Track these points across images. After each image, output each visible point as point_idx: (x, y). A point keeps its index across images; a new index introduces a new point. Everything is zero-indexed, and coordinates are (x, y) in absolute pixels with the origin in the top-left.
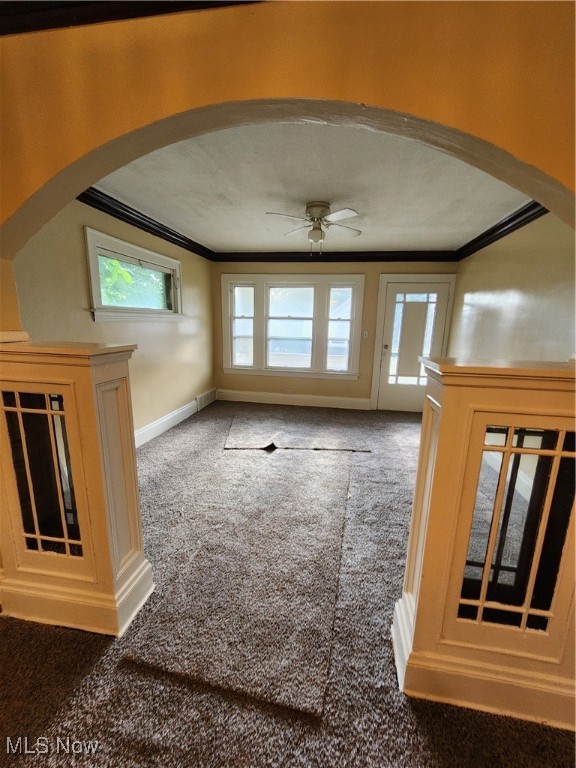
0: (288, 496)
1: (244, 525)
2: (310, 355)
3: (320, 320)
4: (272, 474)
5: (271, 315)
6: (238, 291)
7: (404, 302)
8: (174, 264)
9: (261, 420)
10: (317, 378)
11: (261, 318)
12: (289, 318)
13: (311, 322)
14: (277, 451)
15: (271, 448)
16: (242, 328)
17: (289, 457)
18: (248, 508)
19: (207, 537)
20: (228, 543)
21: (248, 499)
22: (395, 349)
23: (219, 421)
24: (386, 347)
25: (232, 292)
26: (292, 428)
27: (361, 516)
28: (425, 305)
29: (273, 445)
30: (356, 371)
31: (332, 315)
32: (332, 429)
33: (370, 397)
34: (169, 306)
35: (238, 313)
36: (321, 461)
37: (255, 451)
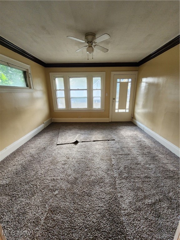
0: (87, 168)
1: (69, 189)
2: (87, 103)
3: (90, 90)
4: (78, 156)
5: (71, 89)
6: (57, 80)
7: (120, 82)
8: (27, 67)
9: (70, 130)
10: (90, 112)
11: (67, 90)
12: (78, 90)
13: (86, 91)
14: (79, 143)
15: (76, 143)
16: (60, 95)
17: (84, 146)
18: (70, 177)
19: (51, 201)
20: (62, 205)
21: (70, 172)
22: (117, 100)
23: (54, 131)
24: (114, 99)
25: (54, 80)
26: (83, 132)
27: (120, 174)
28: (127, 83)
29: (77, 141)
30: (104, 108)
31: (94, 88)
32: (98, 131)
33: (109, 117)
34: (27, 86)
35: (58, 88)
36: (97, 146)
37: (70, 145)
